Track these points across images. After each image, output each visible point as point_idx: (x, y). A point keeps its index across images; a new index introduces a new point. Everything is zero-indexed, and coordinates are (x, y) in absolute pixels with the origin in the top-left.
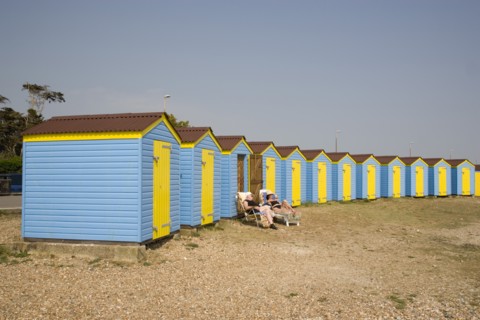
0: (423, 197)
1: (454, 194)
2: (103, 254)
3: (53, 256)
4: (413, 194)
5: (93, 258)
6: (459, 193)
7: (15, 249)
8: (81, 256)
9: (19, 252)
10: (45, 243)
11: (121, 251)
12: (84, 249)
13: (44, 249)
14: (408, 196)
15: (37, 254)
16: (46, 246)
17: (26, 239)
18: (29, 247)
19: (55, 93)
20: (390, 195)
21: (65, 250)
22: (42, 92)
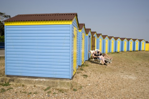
0: (132, 51)
1: (140, 50)
2: (51, 85)
3: (23, 86)
4: (129, 50)
5: (46, 87)
6: (141, 50)
7: (3, 81)
8: (39, 86)
9: (5, 83)
10: (19, 78)
11: (61, 83)
12: (40, 82)
13: (19, 81)
14: (128, 51)
15: (14, 84)
16: (19, 80)
17: (8, 76)
18: (10, 80)
19: (8, 16)
20: (123, 51)
21: (30, 82)
22: (3, 15)
